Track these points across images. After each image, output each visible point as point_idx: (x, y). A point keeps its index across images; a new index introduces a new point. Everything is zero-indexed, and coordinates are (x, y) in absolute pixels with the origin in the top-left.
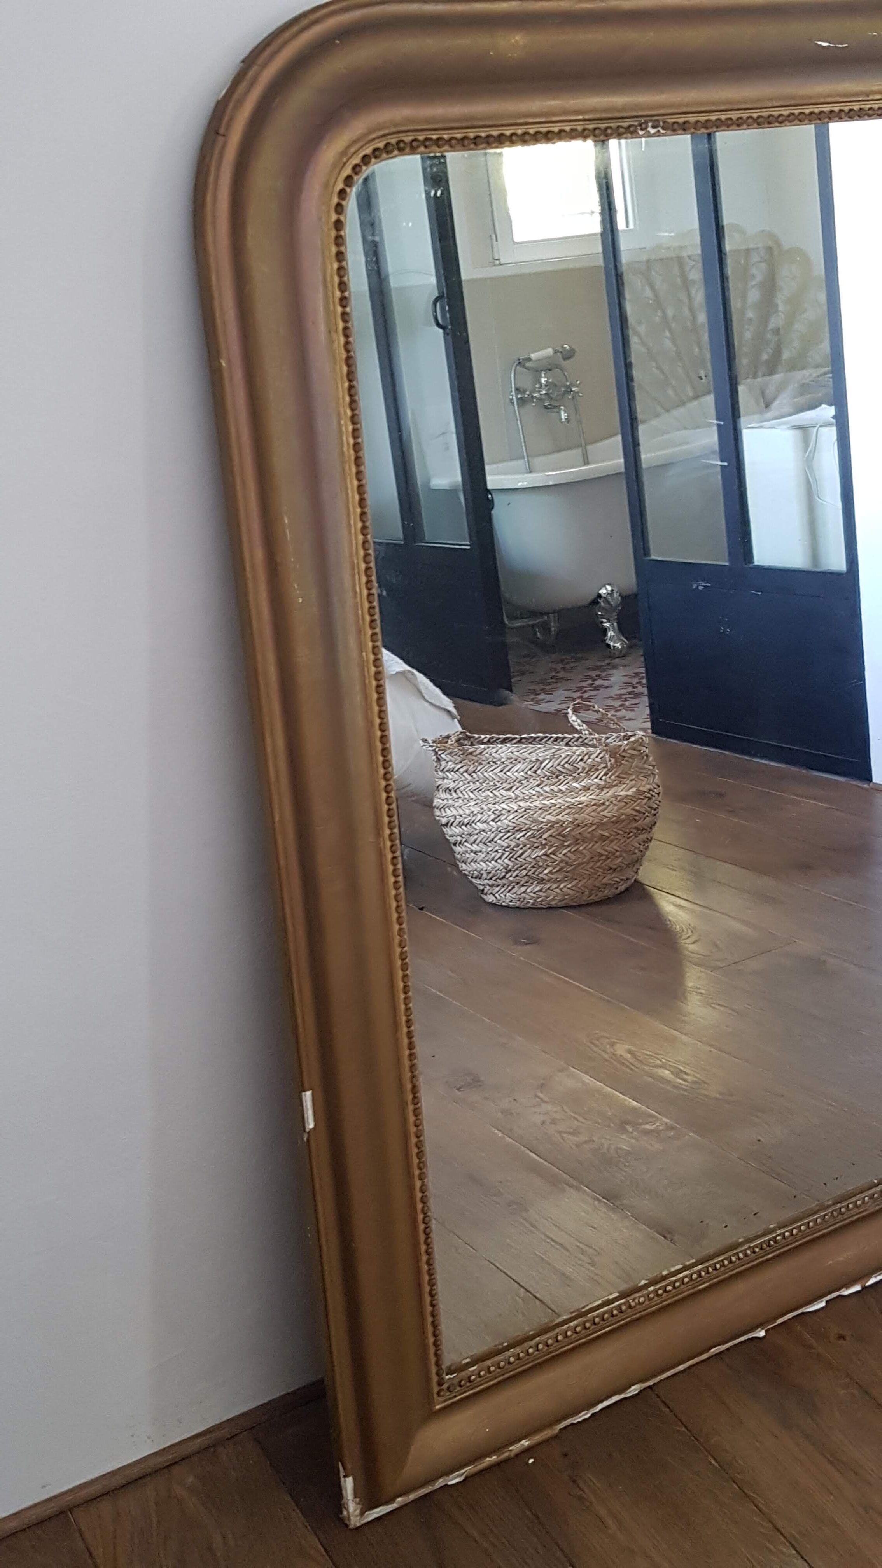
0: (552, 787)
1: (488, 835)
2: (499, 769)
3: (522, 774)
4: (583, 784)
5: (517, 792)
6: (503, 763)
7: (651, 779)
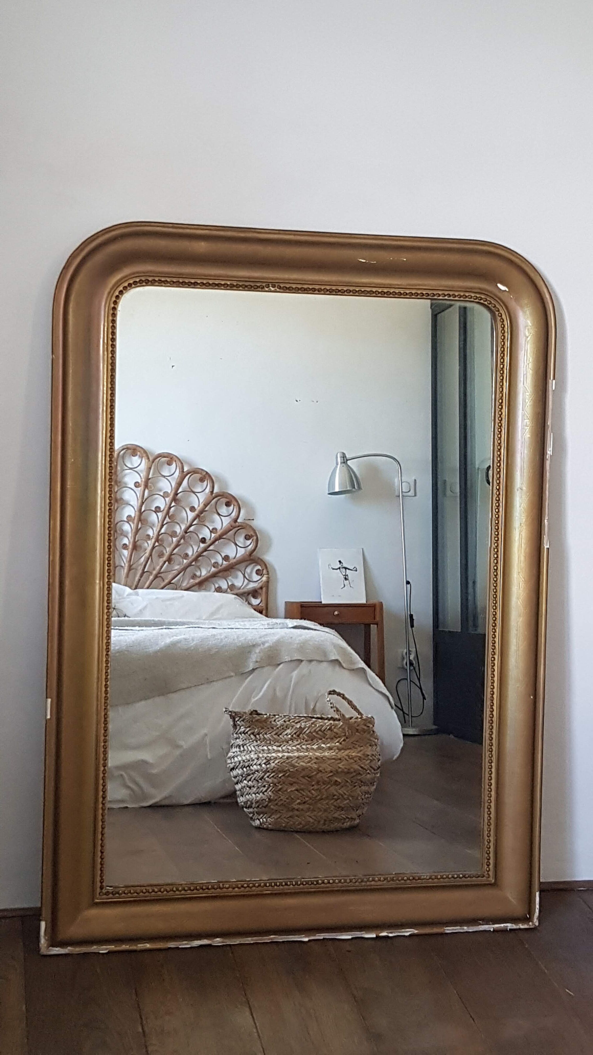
0: (307, 746)
1: (260, 774)
2: (274, 733)
3: (290, 736)
4: (328, 745)
5: (284, 748)
6: (278, 728)
7: (374, 747)
